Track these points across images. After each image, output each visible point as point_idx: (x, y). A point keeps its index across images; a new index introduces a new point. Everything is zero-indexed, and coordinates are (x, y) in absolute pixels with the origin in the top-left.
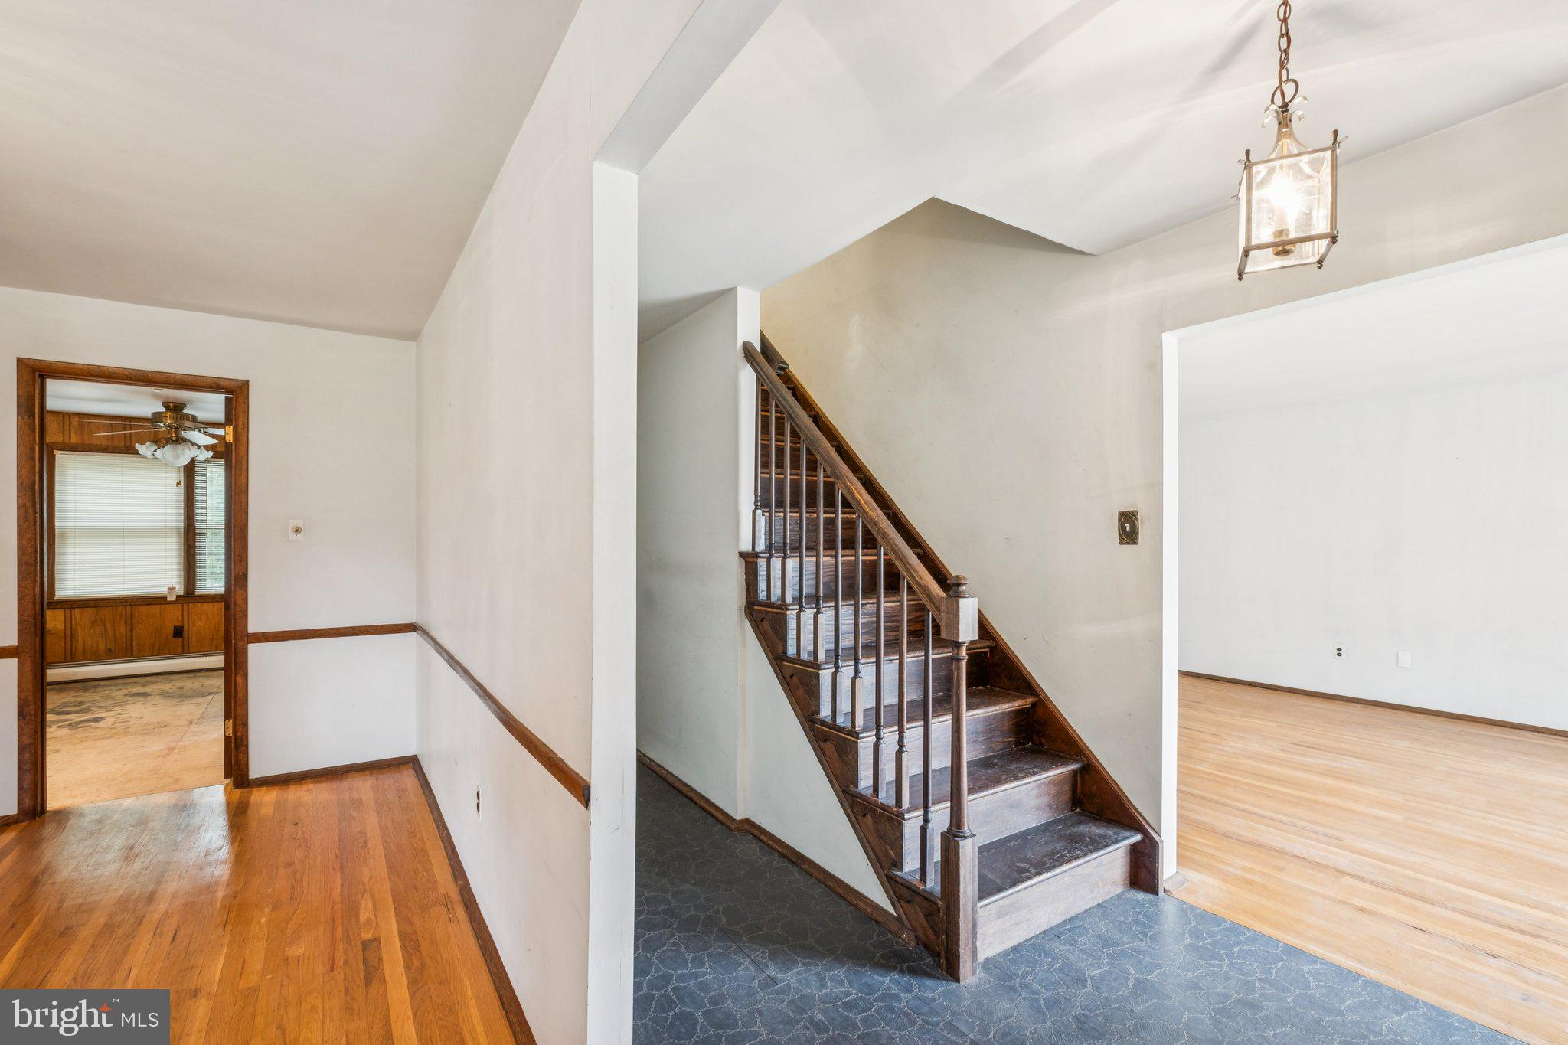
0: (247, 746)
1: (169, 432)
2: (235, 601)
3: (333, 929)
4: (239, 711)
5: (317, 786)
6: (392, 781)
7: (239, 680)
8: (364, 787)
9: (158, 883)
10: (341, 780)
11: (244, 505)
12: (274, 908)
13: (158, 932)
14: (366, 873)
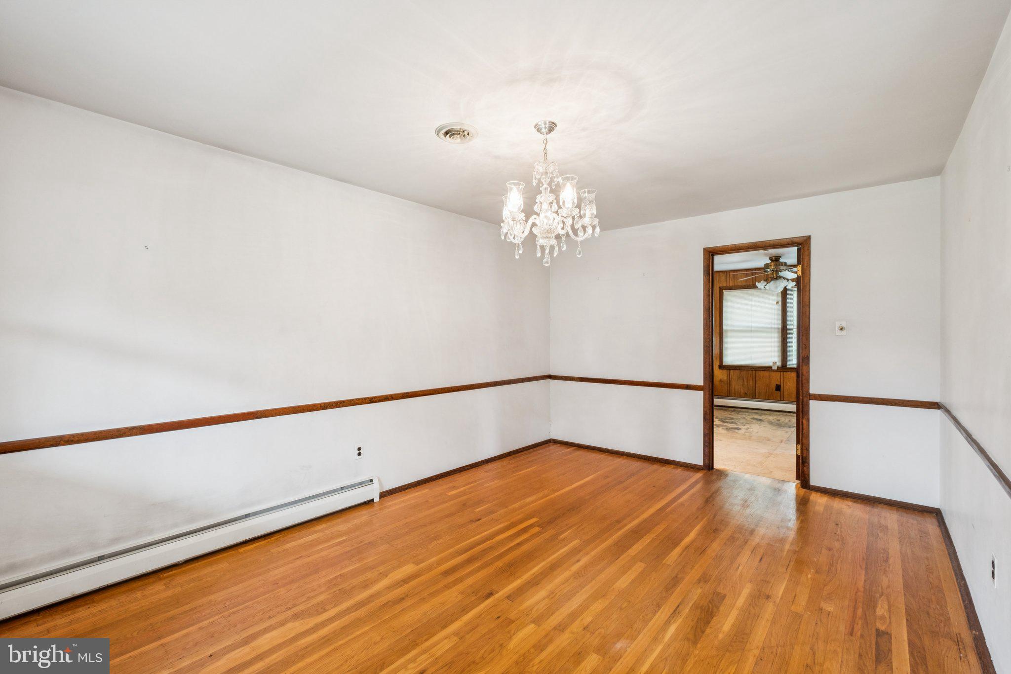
0: (809, 464)
1: (773, 274)
2: (802, 373)
3: (855, 609)
4: (805, 441)
5: (855, 505)
6: (915, 522)
7: (805, 421)
8: (891, 518)
9: (757, 526)
10: (873, 506)
11: (807, 313)
12: (817, 572)
13: (754, 552)
14: (885, 581)
